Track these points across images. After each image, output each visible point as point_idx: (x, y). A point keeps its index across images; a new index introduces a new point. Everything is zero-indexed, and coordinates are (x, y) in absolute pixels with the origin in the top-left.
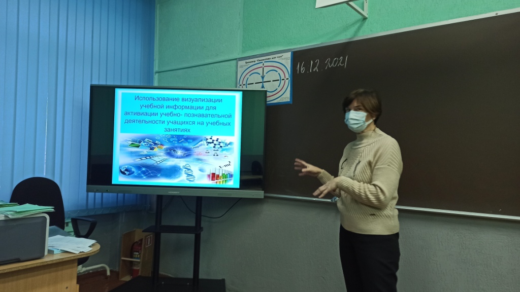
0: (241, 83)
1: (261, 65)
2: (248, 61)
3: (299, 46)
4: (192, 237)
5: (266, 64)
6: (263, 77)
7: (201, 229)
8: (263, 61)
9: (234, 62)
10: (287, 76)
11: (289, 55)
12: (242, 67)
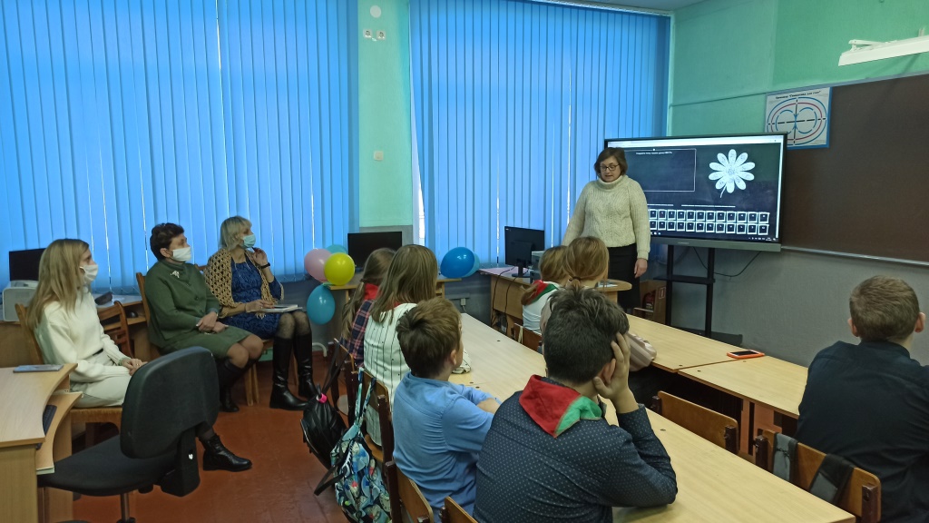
0: (770, 122)
1: (794, 101)
2: (779, 96)
3: (839, 81)
4: (703, 288)
5: (800, 101)
6: (796, 116)
7: (714, 281)
8: (797, 97)
9: (763, 96)
10: (824, 116)
11: (827, 91)
12: (771, 102)
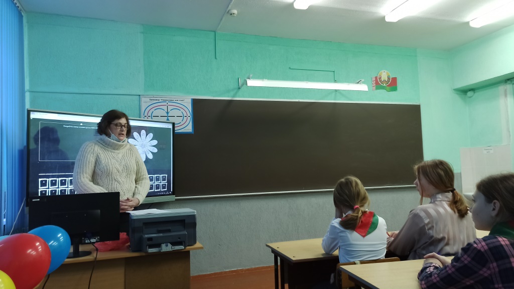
0: (146, 114)
1: (165, 104)
2: (152, 99)
5: (169, 104)
6: (167, 113)
8: (167, 101)
9: (137, 97)
10: (189, 115)
11: (189, 100)
12: (145, 102)
